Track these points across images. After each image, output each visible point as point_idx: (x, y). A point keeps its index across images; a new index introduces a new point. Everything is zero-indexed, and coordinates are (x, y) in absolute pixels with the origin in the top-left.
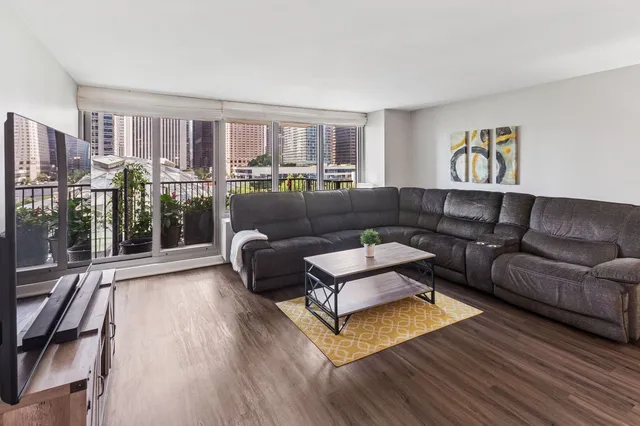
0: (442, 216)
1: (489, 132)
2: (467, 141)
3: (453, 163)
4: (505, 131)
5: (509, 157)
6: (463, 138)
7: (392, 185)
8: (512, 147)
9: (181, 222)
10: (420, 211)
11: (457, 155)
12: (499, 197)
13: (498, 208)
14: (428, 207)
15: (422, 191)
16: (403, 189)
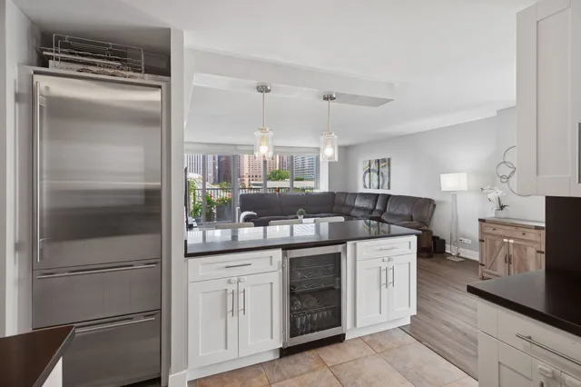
0: (353, 207)
1: (378, 160)
2: (370, 165)
3: (364, 177)
4: (384, 160)
5: (386, 174)
6: (368, 163)
7: (331, 191)
8: (387, 169)
9: (215, 211)
10: (344, 205)
11: (365, 173)
12: (377, 196)
13: (376, 201)
14: (348, 202)
15: (347, 194)
16: (338, 193)
